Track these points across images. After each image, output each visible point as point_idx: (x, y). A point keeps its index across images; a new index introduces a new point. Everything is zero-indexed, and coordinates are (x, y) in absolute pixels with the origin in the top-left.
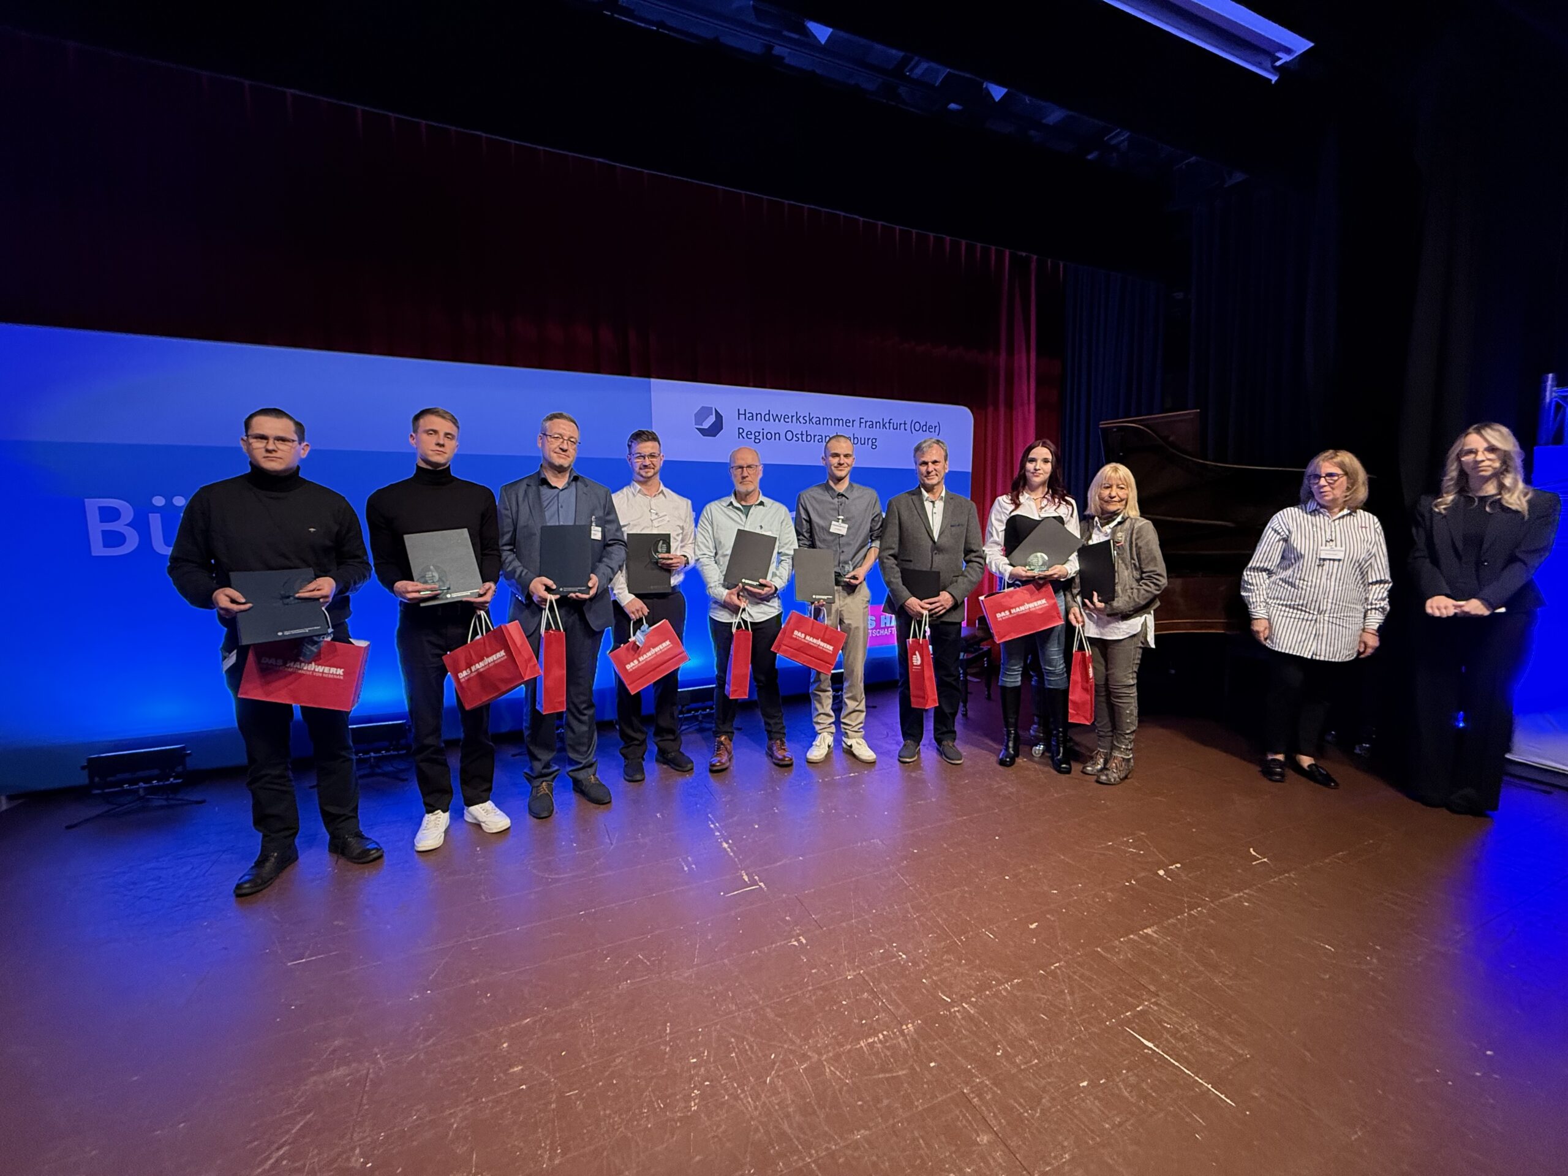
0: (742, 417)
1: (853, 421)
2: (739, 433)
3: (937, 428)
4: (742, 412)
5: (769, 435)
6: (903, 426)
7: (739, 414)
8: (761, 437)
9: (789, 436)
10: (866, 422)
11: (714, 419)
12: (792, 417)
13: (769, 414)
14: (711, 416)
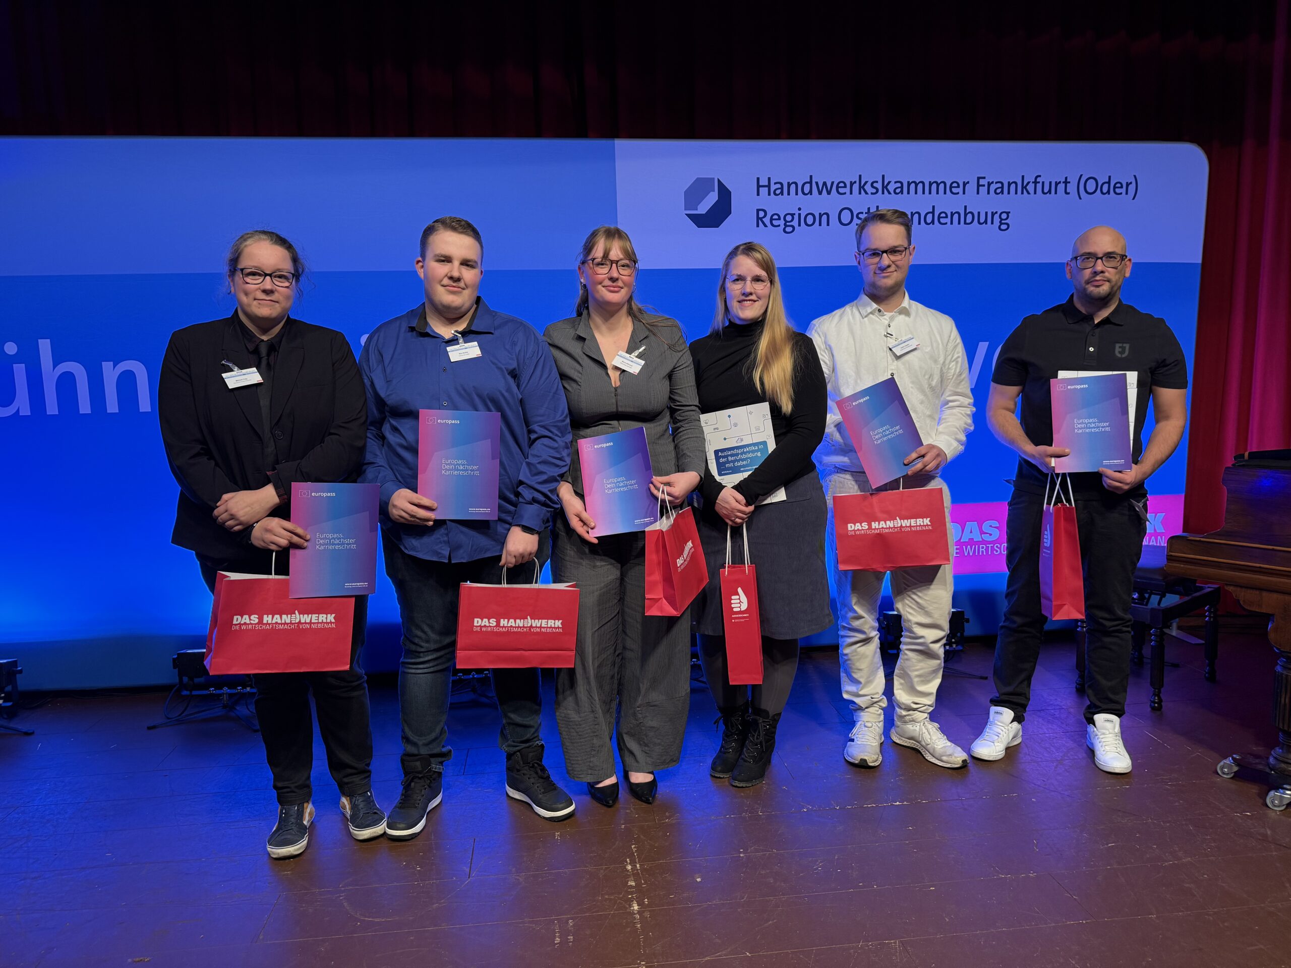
0: (764, 191)
1: (965, 184)
2: (758, 218)
3: (1132, 188)
4: (763, 182)
5: (810, 217)
6: (1061, 187)
7: (759, 186)
9: (846, 217)
10: (989, 184)
11: (717, 198)
12: (852, 184)
13: (810, 182)
14: (712, 193)
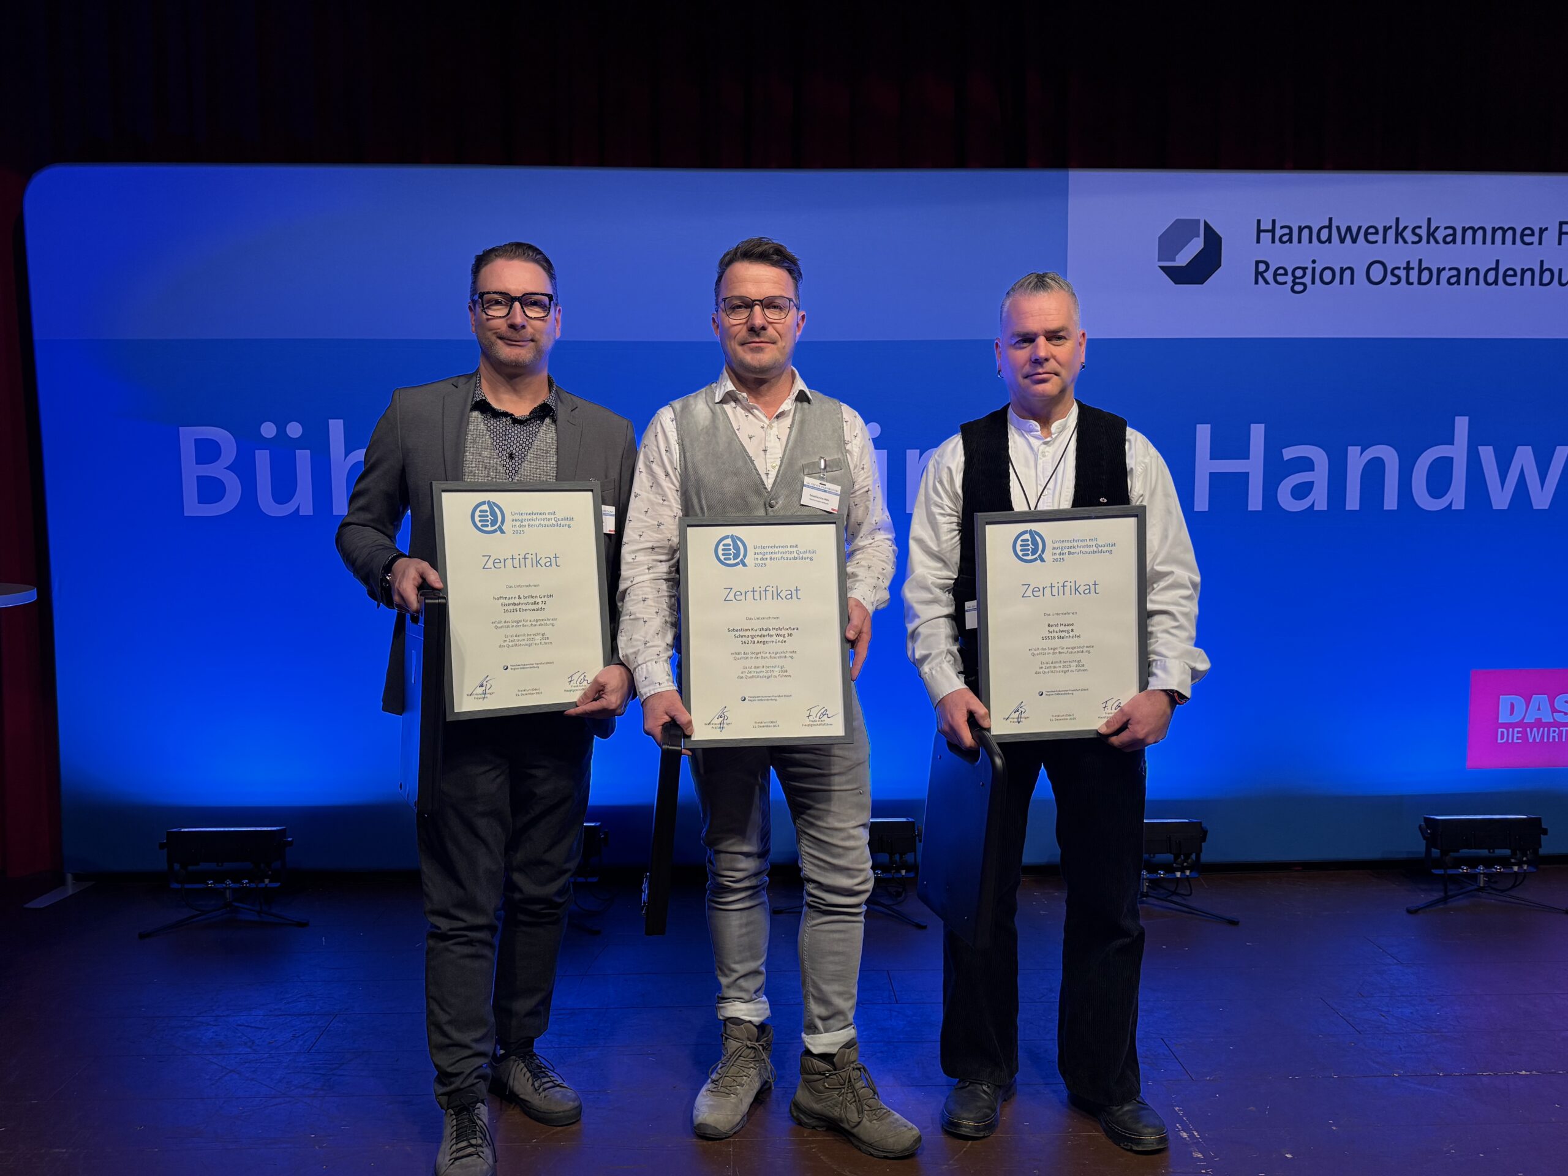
0: (1266, 237)
1: (1542, 231)
2: (1258, 273)
4: (1266, 225)
5: (1328, 272)
7: (1259, 231)
8: (1307, 280)
9: (1377, 273)
11: (1202, 246)
12: (1386, 229)
14: (1195, 239)
